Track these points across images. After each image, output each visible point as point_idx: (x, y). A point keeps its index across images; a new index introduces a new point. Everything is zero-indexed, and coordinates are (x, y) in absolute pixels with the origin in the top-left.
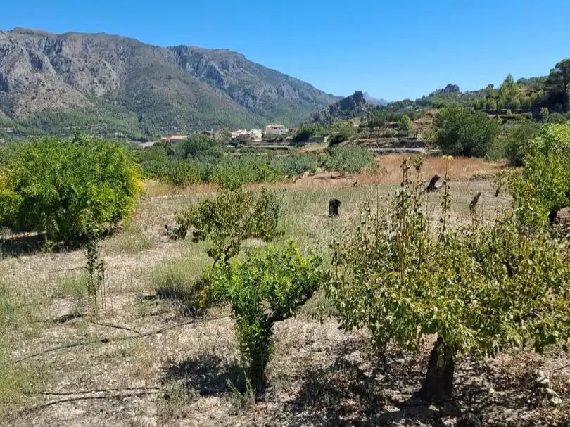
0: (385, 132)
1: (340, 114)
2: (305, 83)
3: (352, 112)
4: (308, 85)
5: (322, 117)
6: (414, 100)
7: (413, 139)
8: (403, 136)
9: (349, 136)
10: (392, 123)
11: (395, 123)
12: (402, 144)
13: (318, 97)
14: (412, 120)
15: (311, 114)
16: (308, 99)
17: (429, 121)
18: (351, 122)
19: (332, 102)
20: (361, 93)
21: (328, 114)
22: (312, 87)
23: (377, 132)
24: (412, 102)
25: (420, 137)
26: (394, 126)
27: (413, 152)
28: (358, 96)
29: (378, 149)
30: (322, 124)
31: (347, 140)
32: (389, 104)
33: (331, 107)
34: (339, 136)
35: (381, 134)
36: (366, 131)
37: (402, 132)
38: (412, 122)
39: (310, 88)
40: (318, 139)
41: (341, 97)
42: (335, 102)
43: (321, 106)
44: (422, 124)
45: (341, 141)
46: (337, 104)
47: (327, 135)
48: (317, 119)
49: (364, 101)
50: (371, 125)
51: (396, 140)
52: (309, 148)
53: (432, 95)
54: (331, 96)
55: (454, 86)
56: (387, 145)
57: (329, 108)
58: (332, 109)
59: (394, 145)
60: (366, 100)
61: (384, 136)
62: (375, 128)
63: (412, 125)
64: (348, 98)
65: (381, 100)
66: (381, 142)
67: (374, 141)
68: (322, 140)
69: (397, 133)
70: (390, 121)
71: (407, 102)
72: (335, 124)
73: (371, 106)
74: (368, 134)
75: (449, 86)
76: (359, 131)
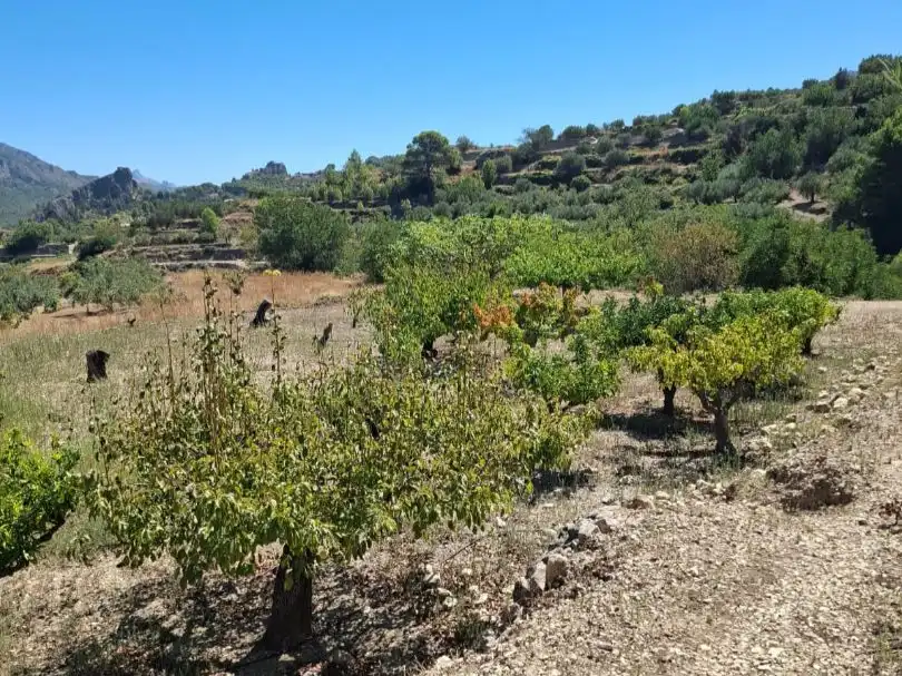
0: (177, 235)
1: (93, 205)
2: (19, 152)
3: (114, 202)
4: (26, 154)
5: (60, 211)
6: (219, 185)
7: (223, 246)
8: (208, 241)
9: (115, 242)
10: (187, 220)
11: (191, 220)
12: (208, 254)
13: (47, 174)
14: (220, 215)
15: (38, 206)
16: (29, 180)
17: (247, 218)
18: (116, 219)
19: (75, 185)
20: (126, 170)
21: (70, 204)
22: (35, 159)
23: (164, 236)
24: (216, 187)
25: (235, 243)
26: (192, 225)
27: (227, 266)
28: (123, 175)
29: (169, 263)
30: (61, 222)
31: (112, 249)
32: (179, 191)
33: (75, 193)
34: (96, 243)
35: (171, 238)
36: (144, 234)
37: (206, 234)
38: (220, 220)
39: (33, 160)
40: (56, 247)
41: (92, 177)
42: (81, 185)
43: (56, 191)
44: (235, 222)
45: (101, 252)
46: (86, 188)
47: (73, 241)
48: (50, 213)
49: (135, 184)
50: (151, 224)
51: (197, 247)
52: (40, 264)
53: (246, 177)
54: (73, 174)
55: (278, 165)
56: (182, 256)
57: (71, 195)
58: (77, 196)
59: (194, 256)
60: (138, 182)
61: (175, 242)
62: (159, 229)
63: (221, 225)
64: (106, 179)
65: (166, 183)
66: (172, 252)
67: (161, 250)
68: (64, 249)
69: (197, 236)
70: (184, 217)
71: (207, 186)
72: (87, 222)
73: (148, 192)
74: (149, 238)
75: (271, 164)
76: (131, 233)
